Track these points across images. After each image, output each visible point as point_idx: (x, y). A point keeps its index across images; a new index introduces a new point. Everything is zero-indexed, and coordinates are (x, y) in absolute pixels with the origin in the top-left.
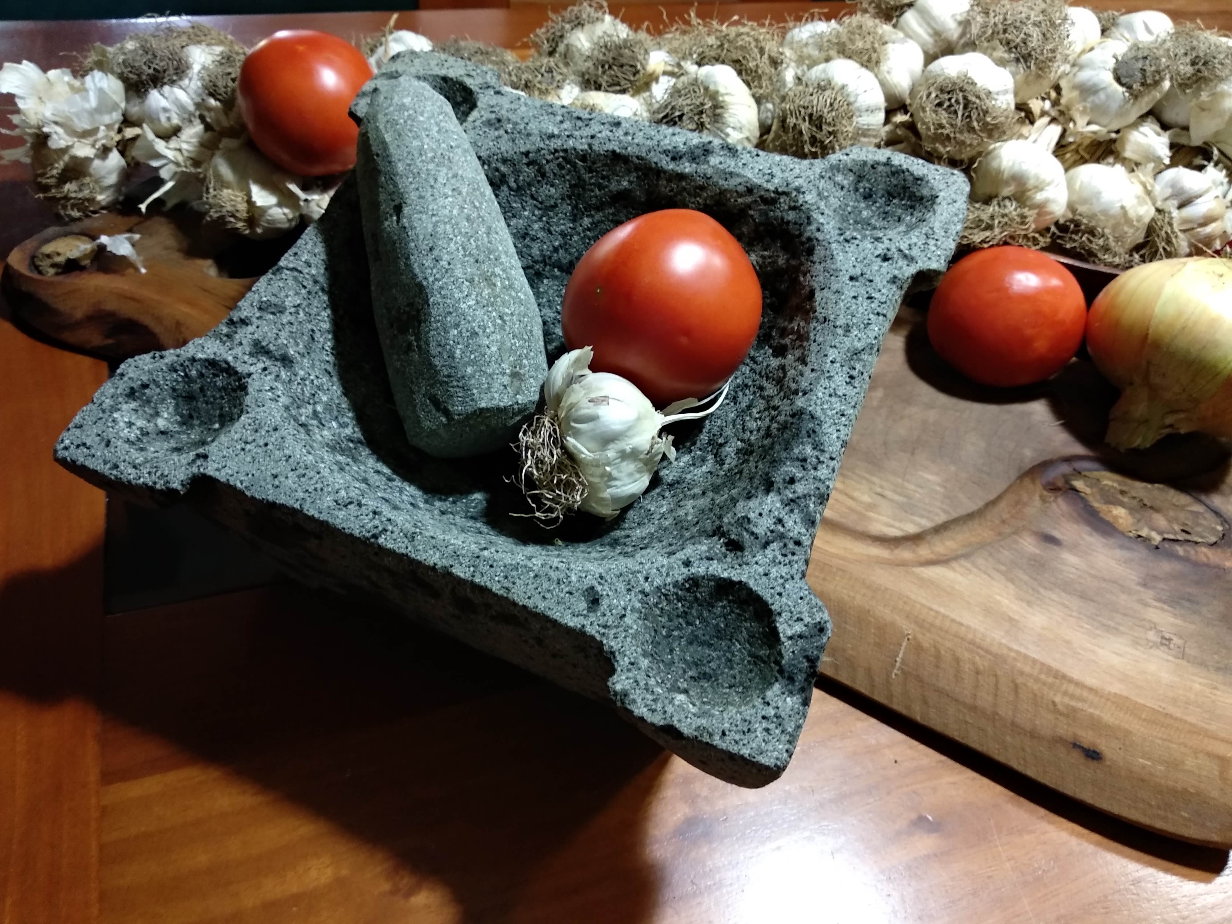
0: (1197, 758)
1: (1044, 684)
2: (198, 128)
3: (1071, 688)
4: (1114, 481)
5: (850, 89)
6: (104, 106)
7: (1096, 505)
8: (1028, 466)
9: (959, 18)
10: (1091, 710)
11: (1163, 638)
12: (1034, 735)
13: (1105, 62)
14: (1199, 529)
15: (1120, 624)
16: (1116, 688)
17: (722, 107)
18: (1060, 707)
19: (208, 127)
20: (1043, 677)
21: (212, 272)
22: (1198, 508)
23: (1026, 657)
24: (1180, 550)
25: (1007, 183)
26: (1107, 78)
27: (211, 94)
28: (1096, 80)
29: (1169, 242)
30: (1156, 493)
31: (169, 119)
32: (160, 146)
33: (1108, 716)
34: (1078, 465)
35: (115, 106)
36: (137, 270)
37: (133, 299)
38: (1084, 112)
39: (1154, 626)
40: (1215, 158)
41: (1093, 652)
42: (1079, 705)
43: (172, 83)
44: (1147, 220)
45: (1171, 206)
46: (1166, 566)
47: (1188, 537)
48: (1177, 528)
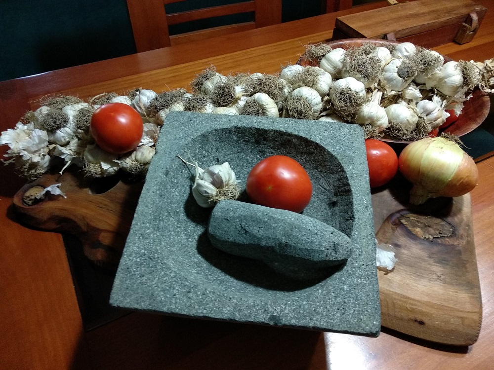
0: (454, 319)
1: (403, 301)
2: (76, 140)
3: (412, 302)
4: (414, 217)
5: (309, 98)
6: (41, 141)
7: (410, 228)
8: (385, 218)
9: (341, 61)
10: (419, 308)
11: (438, 277)
12: (402, 319)
13: (394, 70)
14: (445, 231)
15: (424, 274)
16: (425, 299)
17: (265, 110)
18: (409, 309)
19: (79, 139)
20: (402, 299)
21: (90, 192)
22: (443, 223)
23: (396, 293)
24: (439, 241)
25: (367, 120)
26: (396, 75)
27: (78, 128)
28: (392, 76)
29: (424, 128)
30: (429, 220)
31: (65, 139)
32: (64, 150)
33: (424, 309)
34: (402, 213)
35: (45, 140)
36: (63, 197)
37: (65, 210)
38: (389, 88)
39: (434, 273)
40: (436, 93)
41: (417, 286)
42: (415, 307)
43: (64, 126)
44: (416, 122)
45: (424, 115)
46: (436, 249)
47: (441, 235)
48: (437, 232)
